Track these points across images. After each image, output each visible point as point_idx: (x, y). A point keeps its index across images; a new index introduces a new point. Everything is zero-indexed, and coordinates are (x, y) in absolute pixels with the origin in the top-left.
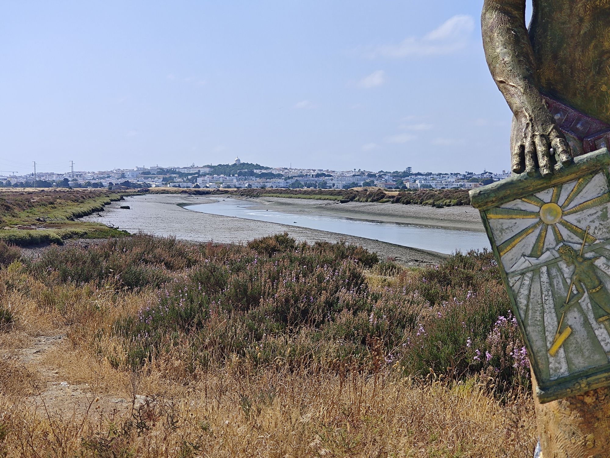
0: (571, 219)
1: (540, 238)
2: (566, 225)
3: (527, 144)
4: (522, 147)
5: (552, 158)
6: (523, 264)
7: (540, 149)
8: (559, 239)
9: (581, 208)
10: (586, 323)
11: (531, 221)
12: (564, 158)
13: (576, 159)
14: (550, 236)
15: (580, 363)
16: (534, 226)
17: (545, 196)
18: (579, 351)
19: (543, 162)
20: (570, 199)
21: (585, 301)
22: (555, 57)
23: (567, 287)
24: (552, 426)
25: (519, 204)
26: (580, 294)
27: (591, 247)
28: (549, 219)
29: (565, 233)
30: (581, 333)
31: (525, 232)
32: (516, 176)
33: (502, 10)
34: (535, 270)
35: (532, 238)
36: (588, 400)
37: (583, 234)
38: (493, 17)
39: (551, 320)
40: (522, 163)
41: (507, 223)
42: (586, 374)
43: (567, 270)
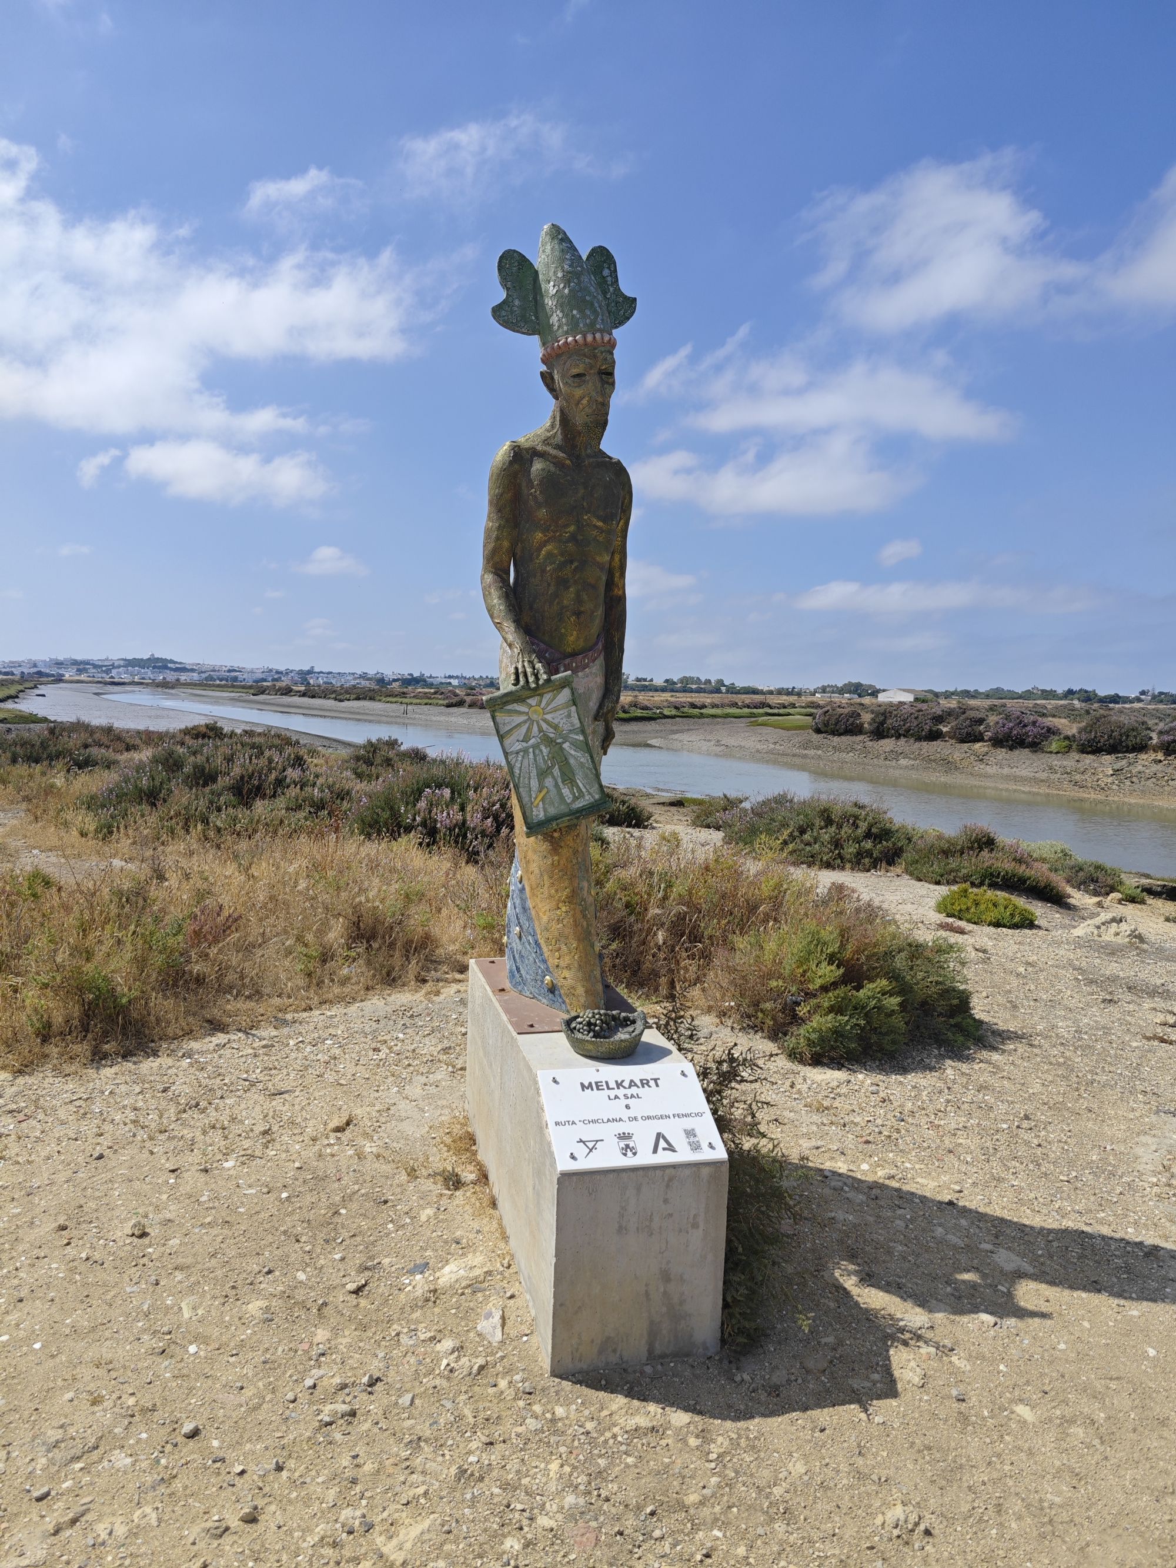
0: (548, 717)
1: (529, 730)
2: (545, 721)
3: (520, 666)
4: (516, 669)
5: (537, 679)
6: (518, 746)
7: (529, 670)
8: (540, 730)
9: (555, 710)
10: (557, 785)
11: (524, 718)
12: (545, 677)
13: (553, 678)
14: (535, 728)
15: (552, 811)
16: (525, 722)
17: (532, 701)
18: (552, 803)
19: (531, 679)
20: (548, 704)
21: (556, 771)
22: (531, 608)
23: (545, 762)
24: (530, 853)
25: (515, 706)
26: (553, 766)
27: (561, 736)
28: (534, 717)
29: (544, 726)
30: (553, 791)
31: (519, 725)
32: (514, 688)
33: (496, 574)
34: (525, 751)
35: (524, 729)
36: (556, 835)
37: (556, 727)
38: (489, 578)
39: (534, 784)
40: (517, 679)
41: (507, 719)
42: (555, 818)
43: (545, 751)
